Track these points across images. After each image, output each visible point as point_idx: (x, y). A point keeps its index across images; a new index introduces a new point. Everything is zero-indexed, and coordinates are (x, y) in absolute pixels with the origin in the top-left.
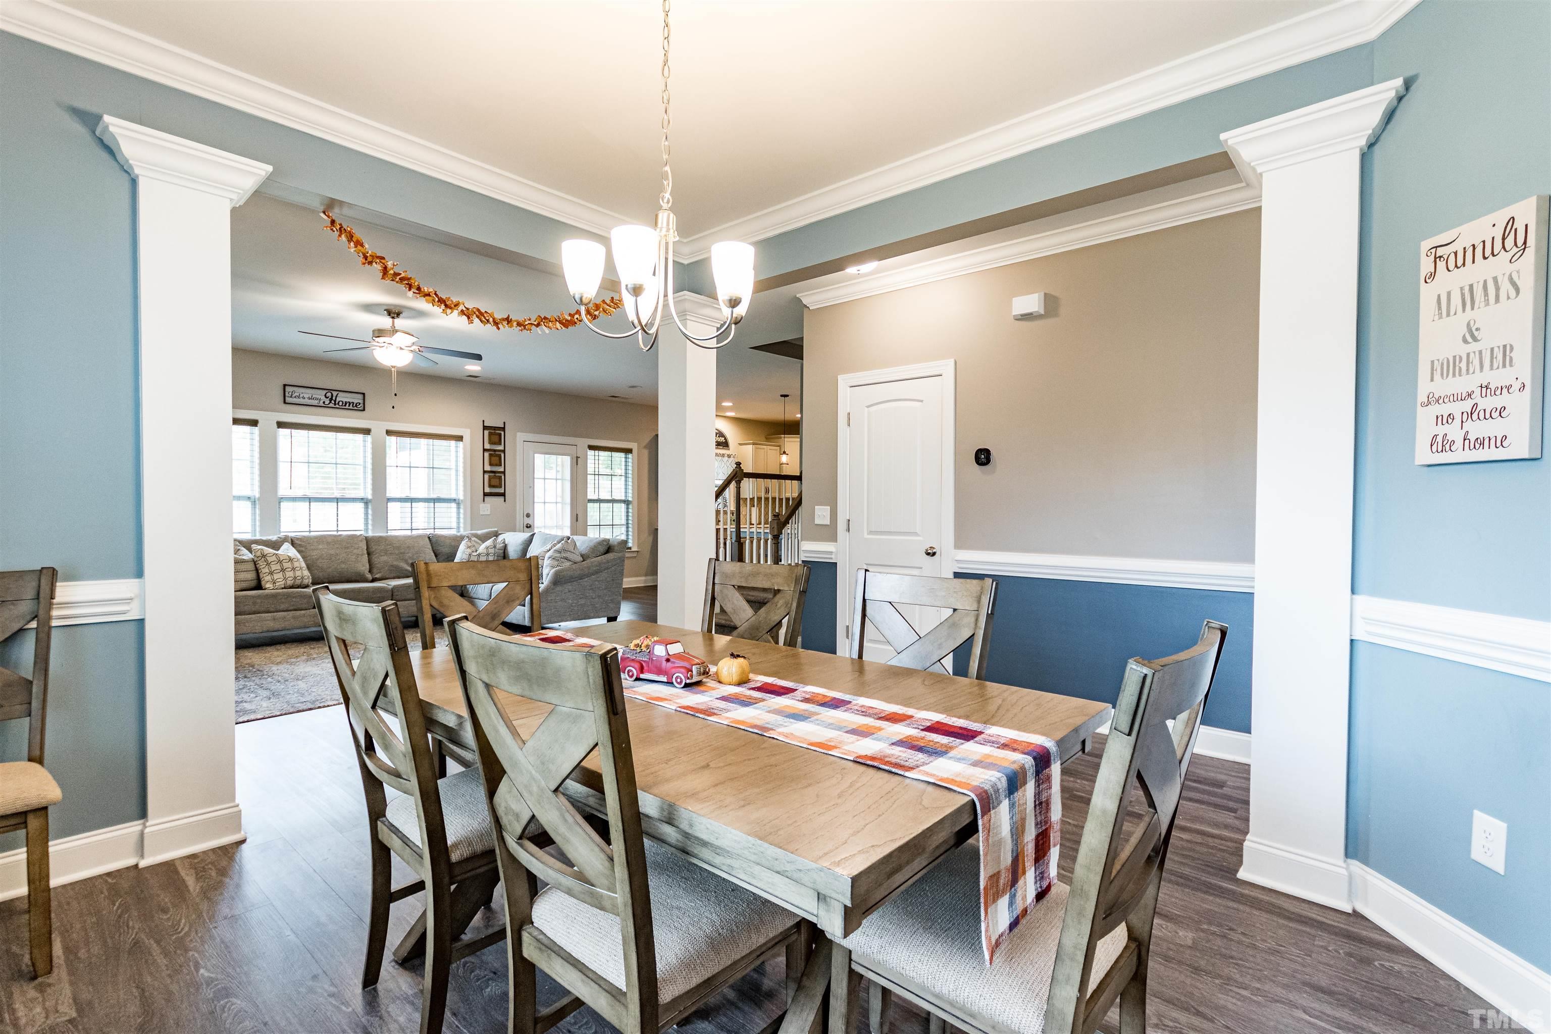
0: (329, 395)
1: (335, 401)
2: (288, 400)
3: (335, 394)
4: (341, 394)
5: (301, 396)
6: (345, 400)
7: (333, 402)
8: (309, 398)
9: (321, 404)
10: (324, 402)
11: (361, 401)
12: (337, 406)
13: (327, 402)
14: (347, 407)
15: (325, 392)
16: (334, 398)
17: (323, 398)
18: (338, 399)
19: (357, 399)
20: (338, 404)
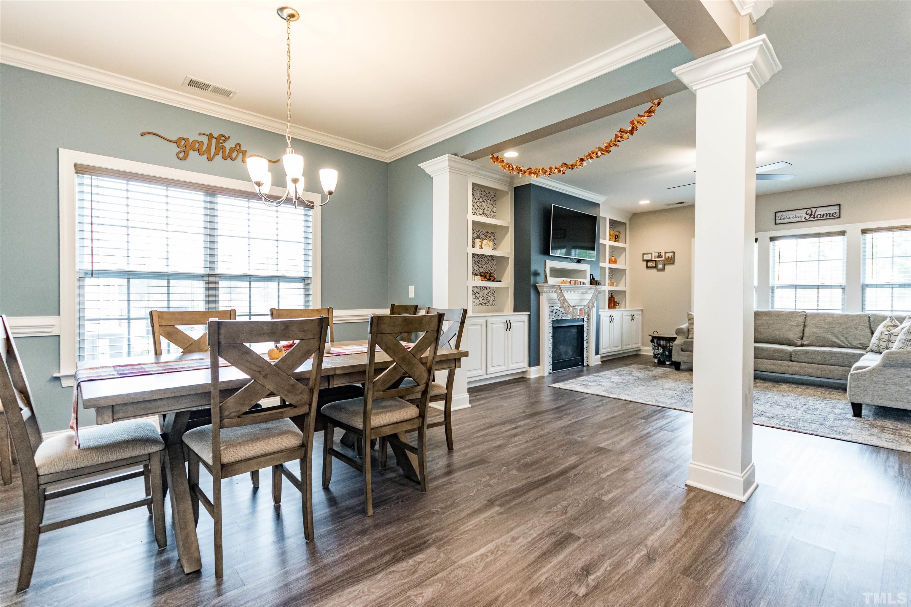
0: (809, 212)
1: (814, 216)
2: (778, 222)
3: (814, 210)
4: (819, 209)
5: (788, 217)
6: (822, 213)
7: (812, 216)
8: (794, 218)
9: (804, 220)
10: (805, 218)
11: (837, 211)
12: (816, 219)
13: (808, 217)
14: (825, 217)
15: (806, 210)
16: (813, 214)
17: (805, 215)
18: (816, 214)
19: (835, 209)
20: (817, 217)
